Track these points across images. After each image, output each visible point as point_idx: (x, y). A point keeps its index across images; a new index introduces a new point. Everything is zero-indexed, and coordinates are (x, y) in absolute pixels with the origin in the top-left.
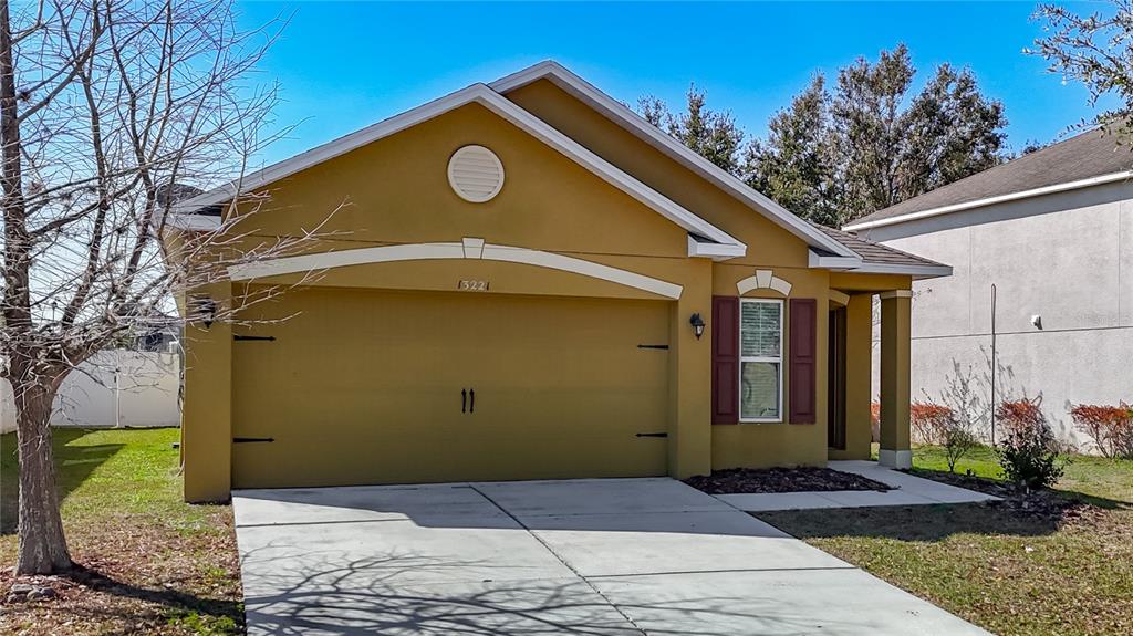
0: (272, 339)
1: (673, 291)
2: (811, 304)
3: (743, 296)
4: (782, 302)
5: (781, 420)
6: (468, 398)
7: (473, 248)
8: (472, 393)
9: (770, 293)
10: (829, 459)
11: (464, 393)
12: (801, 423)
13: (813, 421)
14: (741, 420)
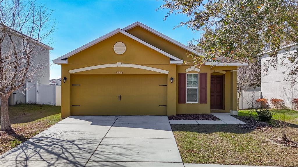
0: (79, 85)
1: (166, 72)
2: (206, 74)
3: (187, 73)
4: (198, 74)
5: (198, 102)
6: (120, 97)
7: (119, 64)
8: (121, 96)
9: (194, 72)
10: (211, 112)
11: (119, 96)
12: (203, 103)
13: (206, 103)
14: (187, 102)
